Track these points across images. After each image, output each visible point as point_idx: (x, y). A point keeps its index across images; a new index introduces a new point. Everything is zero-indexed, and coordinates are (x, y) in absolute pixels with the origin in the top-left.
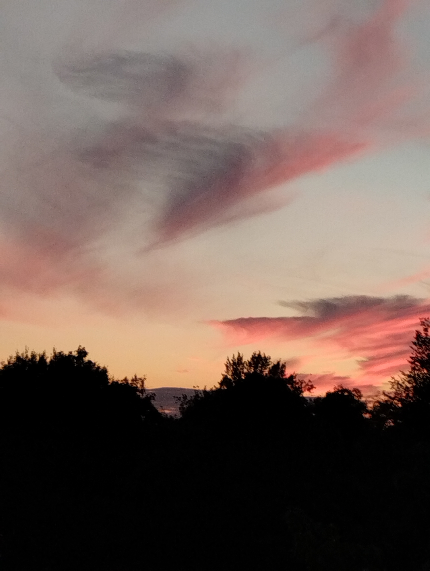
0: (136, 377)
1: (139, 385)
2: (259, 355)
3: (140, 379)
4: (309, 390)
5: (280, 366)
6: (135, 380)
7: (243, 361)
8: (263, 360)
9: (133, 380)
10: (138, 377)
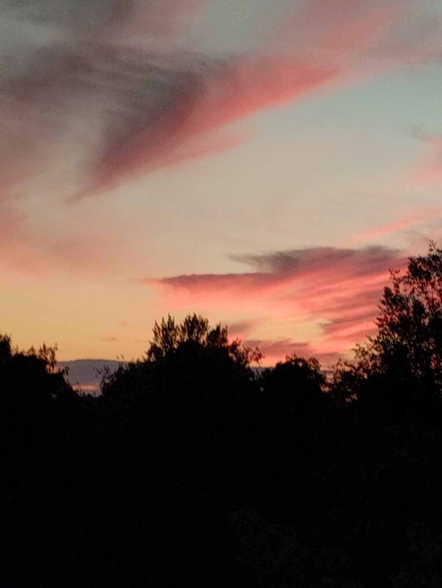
0: (44, 347)
1: (49, 357)
2: (195, 318)
3: (50, 349)
4: (257, 360)
5: (221, 332)
6: (44, 350)
7: (175, 326)
8: (199, 325)
9: (41, 351)
10: (47, 346)
